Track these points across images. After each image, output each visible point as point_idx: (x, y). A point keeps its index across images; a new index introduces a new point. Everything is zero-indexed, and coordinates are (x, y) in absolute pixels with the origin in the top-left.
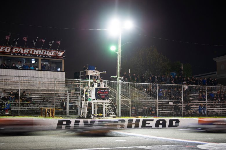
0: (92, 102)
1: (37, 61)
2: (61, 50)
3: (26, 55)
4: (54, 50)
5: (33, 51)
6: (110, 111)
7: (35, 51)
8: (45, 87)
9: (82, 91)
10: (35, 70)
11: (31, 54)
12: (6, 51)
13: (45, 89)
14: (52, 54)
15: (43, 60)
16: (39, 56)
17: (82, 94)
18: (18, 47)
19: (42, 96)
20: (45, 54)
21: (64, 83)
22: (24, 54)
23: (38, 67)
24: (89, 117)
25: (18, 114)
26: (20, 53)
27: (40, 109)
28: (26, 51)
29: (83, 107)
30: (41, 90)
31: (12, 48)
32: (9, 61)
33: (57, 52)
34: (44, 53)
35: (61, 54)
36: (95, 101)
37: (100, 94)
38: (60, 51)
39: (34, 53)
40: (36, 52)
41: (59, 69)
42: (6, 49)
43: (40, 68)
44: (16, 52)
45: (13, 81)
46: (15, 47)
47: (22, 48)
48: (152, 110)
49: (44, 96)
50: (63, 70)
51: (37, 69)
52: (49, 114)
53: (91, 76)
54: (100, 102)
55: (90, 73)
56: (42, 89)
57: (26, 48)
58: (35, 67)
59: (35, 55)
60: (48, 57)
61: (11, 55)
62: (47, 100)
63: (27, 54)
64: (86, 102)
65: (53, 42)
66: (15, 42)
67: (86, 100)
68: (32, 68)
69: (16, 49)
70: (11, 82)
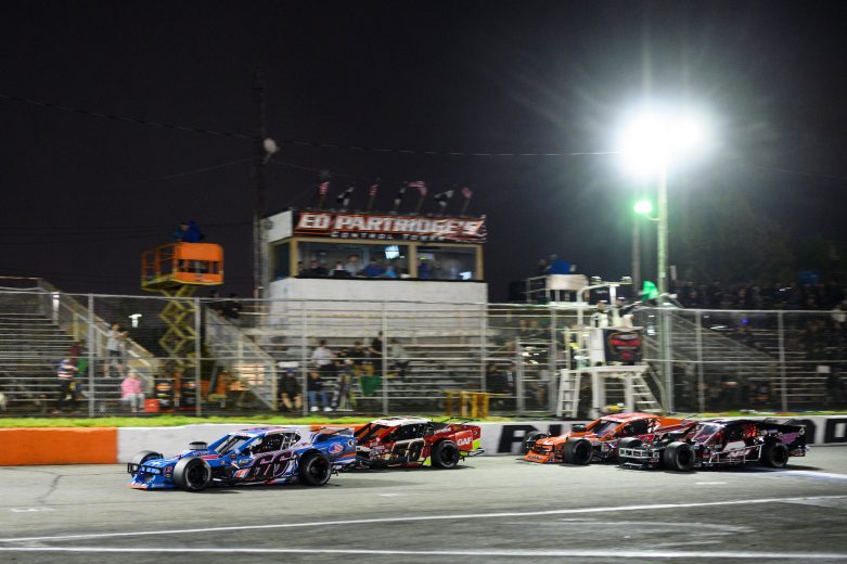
0: (594, 370)
1: (403, 250)
2: (472, 215)
3: (372, 236)
4: (451, 218)
5: (392, 225)
6: (644, 399)
7: (398, 223)
8: (430, 328)
9: (561, 337)
10: (399, 279)
11: (387, 233)
12: (316, 226)
13: (432, 333)
14: (448, 231)
15: (421, 249)
16: (409, 239)
17: (562, 347)
18: (351, 212)
19: (423, 355)
20: (426, 231)
21: (485, 315)
22: (369, 233)
23: (406, 272)
24: (582, 415)
25: (381, 410)
26: (356, 230)
27: (445, 394)
28: (374, 224)
29: (565, 386)
30: (420, 339)
31: (333, 218)
32: (323, 254)
33: (461, 223)
34: (423, 228)
35: (472, 228)
36: (605, 368)
37: (620, 348)
38: (470, 220)
39: (396, 229)
40: (402, 225)
41: (466, 275)
42: (317, 220)
43: (414, 273)
44: (344, 226)
45: (339, 314)
46: (344, 214)
47: (360, 215)
48: (757, 392)
49: (432, 355)
50: (480, 277)
51: (405, 276)
52: (470, 409)
53: (562, 292)
54: (617, 368)
55: (559, 282)
56: (422, 334)
57: (373, 215)
58: (398, 271)
59: (398, 236)
60: (437, 240)
61: (329, 237)
62: (442, 367)
63: (377, 233)
64: (573, 371)
65: (449, 194)
66: (341, 201)
67: (574, 365)
68: (389, 272)
69: (345, 220)
70: (335, 317)
